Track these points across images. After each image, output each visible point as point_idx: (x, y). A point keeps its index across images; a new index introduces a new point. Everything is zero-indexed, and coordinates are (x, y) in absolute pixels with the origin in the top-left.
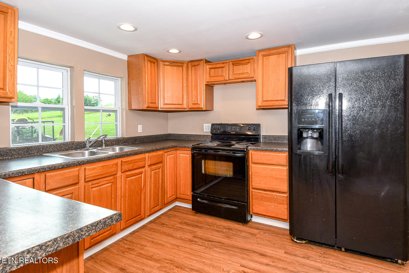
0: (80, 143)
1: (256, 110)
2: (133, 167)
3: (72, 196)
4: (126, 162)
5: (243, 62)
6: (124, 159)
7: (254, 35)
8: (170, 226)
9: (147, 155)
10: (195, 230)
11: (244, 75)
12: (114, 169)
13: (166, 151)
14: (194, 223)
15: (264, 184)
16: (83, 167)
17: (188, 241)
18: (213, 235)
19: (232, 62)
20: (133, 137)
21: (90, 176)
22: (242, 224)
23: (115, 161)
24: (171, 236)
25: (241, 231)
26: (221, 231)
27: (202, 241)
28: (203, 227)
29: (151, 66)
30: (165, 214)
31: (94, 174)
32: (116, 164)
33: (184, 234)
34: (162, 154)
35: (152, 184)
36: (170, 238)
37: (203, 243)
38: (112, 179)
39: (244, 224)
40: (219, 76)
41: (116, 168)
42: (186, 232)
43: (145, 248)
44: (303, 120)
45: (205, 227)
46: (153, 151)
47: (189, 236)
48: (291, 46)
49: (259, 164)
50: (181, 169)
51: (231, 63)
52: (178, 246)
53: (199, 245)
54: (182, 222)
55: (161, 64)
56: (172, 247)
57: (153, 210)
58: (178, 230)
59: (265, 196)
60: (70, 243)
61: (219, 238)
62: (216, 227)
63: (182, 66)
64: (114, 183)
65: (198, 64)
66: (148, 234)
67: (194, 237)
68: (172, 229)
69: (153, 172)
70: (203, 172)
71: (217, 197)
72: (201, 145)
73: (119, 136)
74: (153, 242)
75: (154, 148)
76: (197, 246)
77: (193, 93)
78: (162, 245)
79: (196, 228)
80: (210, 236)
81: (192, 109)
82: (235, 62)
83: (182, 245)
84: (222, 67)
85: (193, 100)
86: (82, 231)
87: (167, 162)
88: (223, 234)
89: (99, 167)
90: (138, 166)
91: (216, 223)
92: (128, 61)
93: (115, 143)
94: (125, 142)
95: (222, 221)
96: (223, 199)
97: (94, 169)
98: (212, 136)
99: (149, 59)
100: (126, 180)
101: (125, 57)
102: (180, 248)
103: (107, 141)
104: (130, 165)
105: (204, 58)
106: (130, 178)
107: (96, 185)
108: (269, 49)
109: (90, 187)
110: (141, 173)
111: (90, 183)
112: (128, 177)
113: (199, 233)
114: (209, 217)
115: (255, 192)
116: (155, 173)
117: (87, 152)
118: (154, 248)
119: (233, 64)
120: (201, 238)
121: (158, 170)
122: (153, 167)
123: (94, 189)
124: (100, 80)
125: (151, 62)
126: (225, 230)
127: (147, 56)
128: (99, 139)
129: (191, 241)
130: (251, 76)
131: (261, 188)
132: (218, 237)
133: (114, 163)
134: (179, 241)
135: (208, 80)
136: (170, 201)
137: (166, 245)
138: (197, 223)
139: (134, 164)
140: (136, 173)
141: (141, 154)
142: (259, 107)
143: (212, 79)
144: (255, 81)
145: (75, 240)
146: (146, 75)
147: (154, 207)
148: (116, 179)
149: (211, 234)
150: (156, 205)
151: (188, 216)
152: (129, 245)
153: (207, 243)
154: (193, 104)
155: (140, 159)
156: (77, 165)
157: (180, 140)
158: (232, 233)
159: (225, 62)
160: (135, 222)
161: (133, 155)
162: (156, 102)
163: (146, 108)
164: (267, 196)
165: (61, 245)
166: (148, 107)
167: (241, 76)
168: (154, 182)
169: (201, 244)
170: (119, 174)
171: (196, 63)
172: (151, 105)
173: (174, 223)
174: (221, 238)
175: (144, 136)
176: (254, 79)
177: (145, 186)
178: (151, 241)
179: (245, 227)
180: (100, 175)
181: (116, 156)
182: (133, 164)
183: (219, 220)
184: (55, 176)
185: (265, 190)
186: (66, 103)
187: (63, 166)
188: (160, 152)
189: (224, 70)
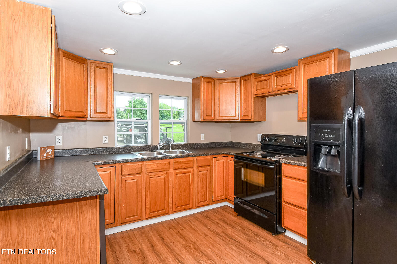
0: (155, 146)
1: (298, 122)
2: (182, 166)
3: (137, 181)
4: (176, 162)
5: (285, 73)
6: (175, 160)
7: (280, 49)
8: (211, 220)
9: (195, 158)
10: (227, 228)
11: (286, 86)
12: (166, 166)
13: (214, 156)
14: (230, 221)
15: (293, 199)
16: (145, 163)
17: (216, 234)
18: (239, 235)
19: (276, 73)
20: (195, 143)
21: (149, 169)
22: (272, 234)
23: (168, 161)
24: (206, 226)
25: (265, 239)
26: (247, 234)
27: (226, 237)
28: (235, 227)
29: (207, 85)
30: (213, 210)
31: (152, 168)
32: (168, 163)
33: (217, 228)
34: (210, 159)
35: (200, 183)
36: (204, 228)
37: (226, 238)
38: (165, 174)
39: (274, 235)
40: (265, 88)
41: (168, 166)
42: (219, 227)
43: (184, 230)
44: (320, 135)
45: (237, 228)
46: (201, 155)
47: (219, 231)
48: (334, 50)
49: (289, 178)
50: (229, 173)
51: (274, 75)
52: (206, 235)
53: (222, 239)
54: (222, 219)
55: (217, 82)
56: (202, 234)
57: (201, 204)
58: (214, 224)
59: (295, 211)
60: (75, 198)
61: (242, 240)
62: (246, 230)
63: (235, 82)
64: (167, 177)
65: (248, 78)
66: (192, 221)
67: (223, 232)
68: (211, 222)
69: (201, 172)
70: (243, 179)
71: (252, 204)
72: (243, 154)
73: (186, 142)
74: (191, 227)
75: (202, 153)
76: (220, 239)
77: (244, 105)
78: (196, 231)
79: (230, 226)
80: (236, 236)
81: (243, 120)
82: (278, 74)
83: (209, 235)
84: (267, 80)
85: (244, 112)
86: (82, 193)
87: (215, 166)
88: (247, 237)
89: (156, 164)
90: (186, 167)
91: (249, 227)
92: (193, 83)
93: (181, 147)
94: (188, 147)
95: (255, 227)
96: (257, 207)
97: (152, 165)
98: (262, 146)
99: (206, 79)
100: (176, 176)
101: (190, 81)
102: (206, 237)
103: (174, 146)
104: (180, 165)
105: (253, 73)
106: (180, 175)
107: (154, 176)
108: (311, 57)
109: (150, 177)
110: (189, 172)
111: (149, 174)
112: (177, 173)
113: (229, 230)
114: (246, 221)
115: (286, 206)
116: (203, 174)
117: (155, 153)
118: (189, 231)
119: (276, 76)
120: (227, 235)
121: (205, 172)
122: (201, 169)
123: (151, 179)
124: (173, 100)
125: (207, 82)
126: (251, 235)
127: (204, 77)
128: (165, 144)
129: (218, 234)
130: (292, 87)
131: (291, 202)
132: (241, 238)
133: (166, 162)
134: (210, 232)
135: (255, 93)
136: (219, 200)
137: (199, 232)
138: (233, 223)
139: (184, 164)
140: (185, 172)
141: (189, 157)
142: (300, 118)
143: (258, 92)
144: (297, 91)
145: (78, 197)
146: (203, 93)
147: (201, 201)
148: (168, 174)
149: (237, 234)
150: (203, 200)
151: (230, 215)
152: (176, 225)
153: (229, 239)
154: (244, 116)
155: (189, 161)
156: (140, 161)
157: (239, 148)
158: (256, 239)
159: (270, 75)
160: (184, 209)
161: (182, 158)
162: (212, 114)
163: (202, 121)
164: (297, 212)
165: (71, 197)
166: (204, 119)
167: (283, 87)
168: (201, 181)
169: (223, 238)
170: (171, 171)
171: (246, 78)
172: (207, 118)
173: (215, 218)
174: (244, 240)
175: (206, 143)
176: (296, 89)
177: (192, 183)
178: (191, 226)
179: (273, 237)
180: (156, 170)
181: (168, 157)
182: (182, 165)
183: (253, 225)
184: (127, 166)
185: (295, 206)
186: (149, 119)
187: (132, 160)
188: (208, 157)
189: (268, 82)
